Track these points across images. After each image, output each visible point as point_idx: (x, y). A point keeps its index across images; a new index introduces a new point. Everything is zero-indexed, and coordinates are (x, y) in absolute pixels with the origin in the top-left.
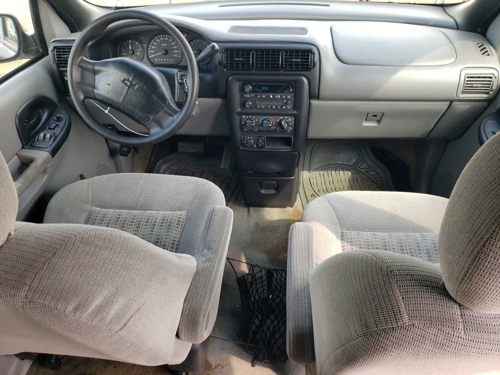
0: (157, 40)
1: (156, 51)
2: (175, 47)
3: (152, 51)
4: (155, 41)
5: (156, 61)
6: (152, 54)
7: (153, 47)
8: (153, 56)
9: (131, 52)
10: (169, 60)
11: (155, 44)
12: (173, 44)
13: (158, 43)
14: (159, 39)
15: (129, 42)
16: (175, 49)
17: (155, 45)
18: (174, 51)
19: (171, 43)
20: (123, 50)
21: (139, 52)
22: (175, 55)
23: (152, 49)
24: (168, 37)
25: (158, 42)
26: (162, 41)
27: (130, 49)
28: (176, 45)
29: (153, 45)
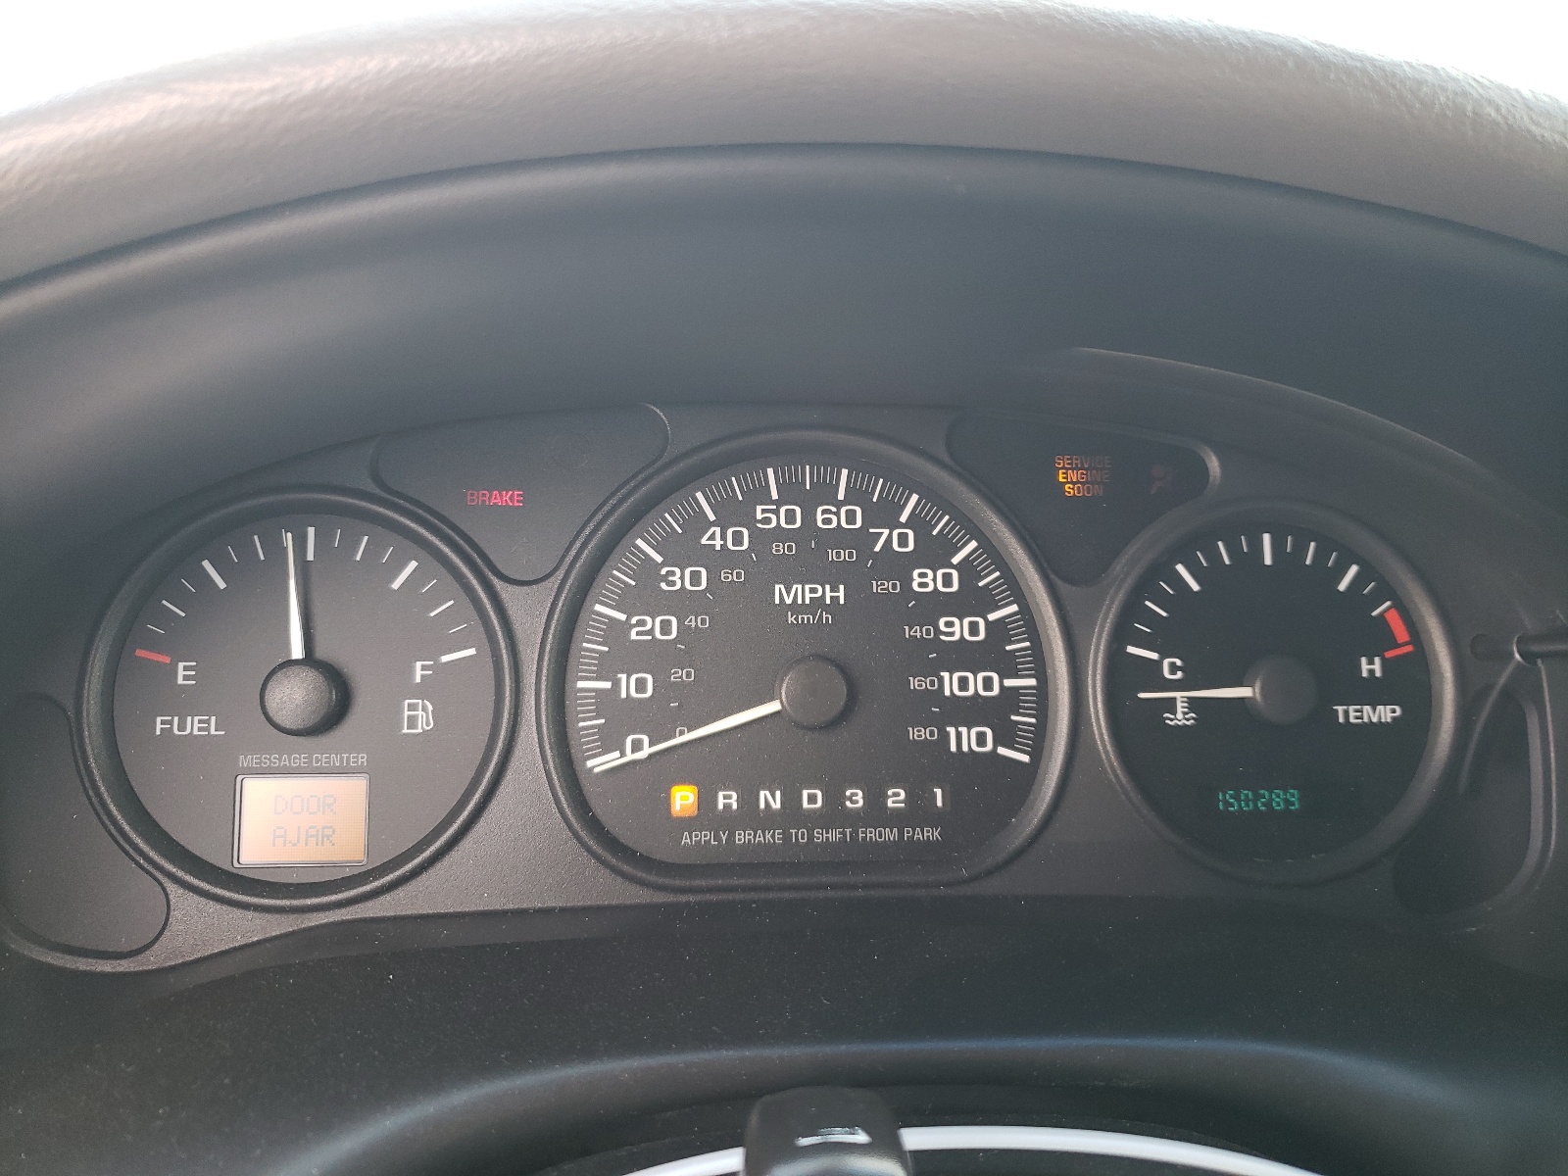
0: (714, 538)
1: (679, 675)
2: (957, 629)
3: (627, 685)
4: (682, 551)
5: (688, 824)
6: (621, 719)
7: (649, 627)
8: (640, 748)
9: (293, 696)
10: (876, 798)
11: (680, 579)
12: (926, 580)
13: (729, 576)
14: (731, 514)
15: (276, 551)
16: (964, 656)
17: (681, 603)
18: (950, 683)
19: (899, 566)
20: (182, 673)
21: (423, 691)
22: (966, 739)
23: (623, 655)
24: (855, 495)
25: (725, 556)
26: (779, 548)
27: (297, 651)
28: (969, 601)
29: (646, 596)
